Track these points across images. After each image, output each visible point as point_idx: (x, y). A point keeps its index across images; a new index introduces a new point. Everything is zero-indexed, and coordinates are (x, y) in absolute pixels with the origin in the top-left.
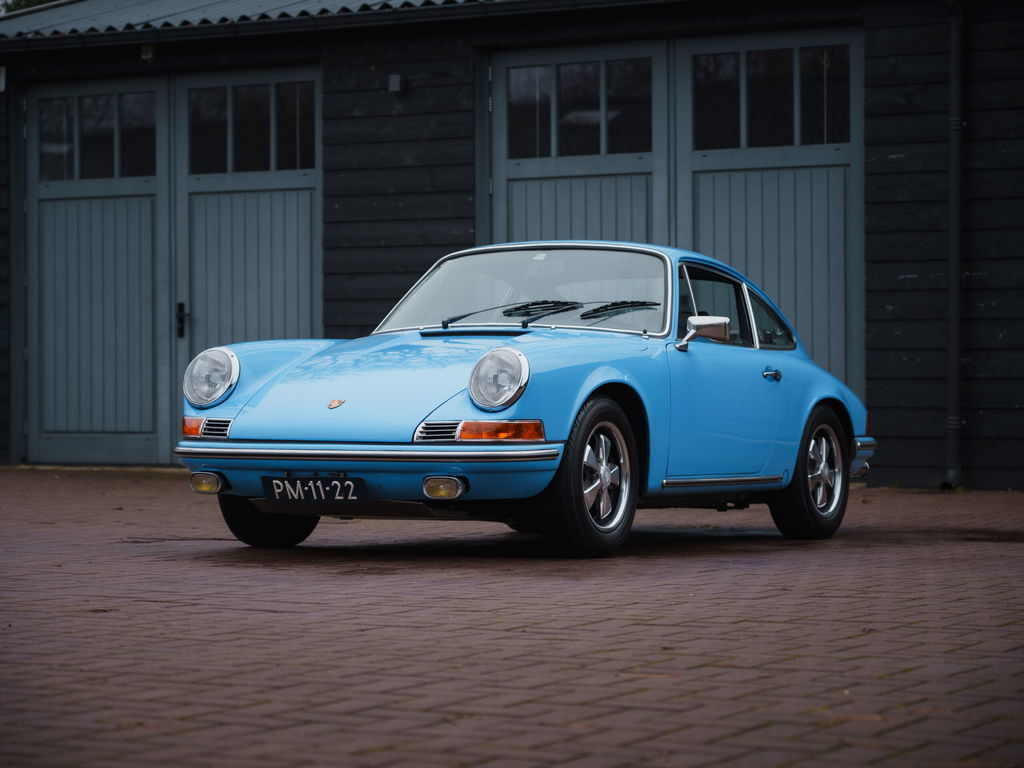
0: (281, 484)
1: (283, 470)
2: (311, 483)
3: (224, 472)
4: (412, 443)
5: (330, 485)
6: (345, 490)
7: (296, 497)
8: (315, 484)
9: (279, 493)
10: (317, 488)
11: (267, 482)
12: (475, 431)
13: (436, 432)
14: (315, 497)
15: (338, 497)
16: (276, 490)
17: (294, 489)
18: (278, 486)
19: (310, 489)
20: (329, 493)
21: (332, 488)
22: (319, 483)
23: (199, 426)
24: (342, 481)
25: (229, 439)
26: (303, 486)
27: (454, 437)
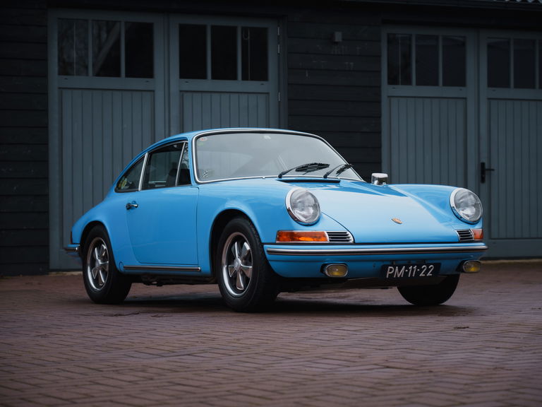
0: (393, 269)
1: (393, 260)
2: (411, 268)
4: (459, 242)
5: (420, 268)
6: (427, 271)
7: (399, 276)
13: (465, 236)
14: (409, 276)
15: (422, 275)
16: (389, 273)
17: (399, 271)
18: (391, 270)
19: (409, 270)
20: (418, 273)
21: (422, 270)
22: (415, 267)
23: (324, 236)
24: (428, 265)
25: (354, 243)
26: (405, 269)
27: (472, 238)
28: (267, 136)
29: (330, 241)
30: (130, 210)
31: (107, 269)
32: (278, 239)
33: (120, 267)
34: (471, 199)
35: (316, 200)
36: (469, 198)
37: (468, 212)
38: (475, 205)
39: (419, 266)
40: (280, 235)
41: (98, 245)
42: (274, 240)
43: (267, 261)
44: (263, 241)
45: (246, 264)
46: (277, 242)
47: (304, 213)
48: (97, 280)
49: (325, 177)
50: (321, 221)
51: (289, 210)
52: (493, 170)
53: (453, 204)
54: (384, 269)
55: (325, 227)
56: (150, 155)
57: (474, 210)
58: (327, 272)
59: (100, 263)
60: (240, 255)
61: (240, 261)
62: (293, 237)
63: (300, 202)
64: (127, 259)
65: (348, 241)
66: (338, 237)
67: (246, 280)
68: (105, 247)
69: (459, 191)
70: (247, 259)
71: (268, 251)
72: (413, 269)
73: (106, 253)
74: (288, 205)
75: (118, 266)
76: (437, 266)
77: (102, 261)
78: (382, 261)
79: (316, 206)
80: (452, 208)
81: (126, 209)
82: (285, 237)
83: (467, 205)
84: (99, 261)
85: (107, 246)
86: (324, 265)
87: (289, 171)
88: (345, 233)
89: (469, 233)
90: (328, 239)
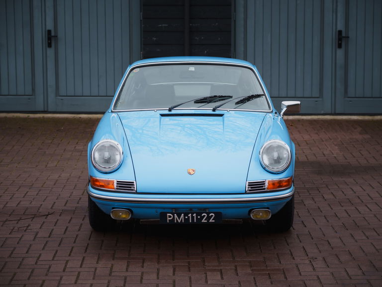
0: (172, 216)
1: (172, 208)
2: (190, 215)
3: (132, 209)
4: (246, 193)
5: (201, 216)
6: (209, 218)
7: (179, 221)
8: (192, 215)
9: (169, 220)
10: (193, 217)
11: (163, 215)
12: (278, 186)
13: (256, 187)
14: (191, 221)
15: (203, 221)
17: (179, 217)
18: (170, 216)
19: (188, 217)
20: (198, 220)
22: (195, 215)
23: (113, 184)
24: (208, 214)
25: (137, 193)
26: (184, 216)
27: (265, 189)
28: (192, 68)
29: (117, 189)
39: (199, 214)
49: (214, 110)
58: (112, 216)
65: (132, 188)
66: (126, 186)
76: (218, 215)
78: (164, 208)
87: (180, 105)
88: (133, 182)
89: (264, 184)
90: (115, 187)
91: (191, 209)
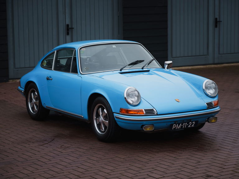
1: (176, 121)
4: (207, 109)
6: (192, 124)
7: (178, 128)
13: (210, 105)
14: (183, 128)
15: (189, 126)
16: (173, 127)
17: (179, 126)
18: (175, 126)
19: (183, 125)
20: (187, 126)
21: (189, 124)
22: (186, 124)
23: (143, 112)
24: (192, 122)
25: (157, 115)
26: (182, 125)
27: (213, 106)
28: (114, 46)
29: (146, 114)
30: (49, 80)
31: (38, 105)
32: (121, 112)
33: (45, 106)
34: (213, 86)
35: (139, 93)
36: (212, 85)
37: (211, 92)
38: (215, 88)
39: (188, 123)
40: (121, 110)
41: (34, 92)
42: (118, 112)
43: (115, 121)
44: (113, 111)
45: (105, 120)
46: (120, 113)
47: (133, 99)
48: (33, 108)
49: (143, 68)
50: (141, 103)
51: (125, 98)
52: (221, 21)
53: (204, 88)
54: (172, 125)
55: (143, 107)
56: (57, 52)
57: (214, 91)
58: (144, 129)
59: (35, 101)
60: (102, 115)
61: (102, 118)
62: (127, 112)
63: (131, 94)
64: (47, 103)
65: (154, 113)
66: (150, 112)
67: (105, 127)
68: (36, 94)
69: (208, 81)
70: (105, 117)
71: (116, 117)
72: (185, 125)
73: (37, 96)
74: (125, 96)
75: (43, 105)
76: (196, 122)
77: (35, 100)
78: (171, 122)
79: (139, 96)
80: (204, 90)
81: (46, 79)
82: (124, 111)
83: (211, 88)
84: (34, 100)
85: (37, 93)
86: (143, 126)
87: (125, 67)
88: (153, 109)
89: (212, 103)
90: (145, 113)
91: (183, 121)
